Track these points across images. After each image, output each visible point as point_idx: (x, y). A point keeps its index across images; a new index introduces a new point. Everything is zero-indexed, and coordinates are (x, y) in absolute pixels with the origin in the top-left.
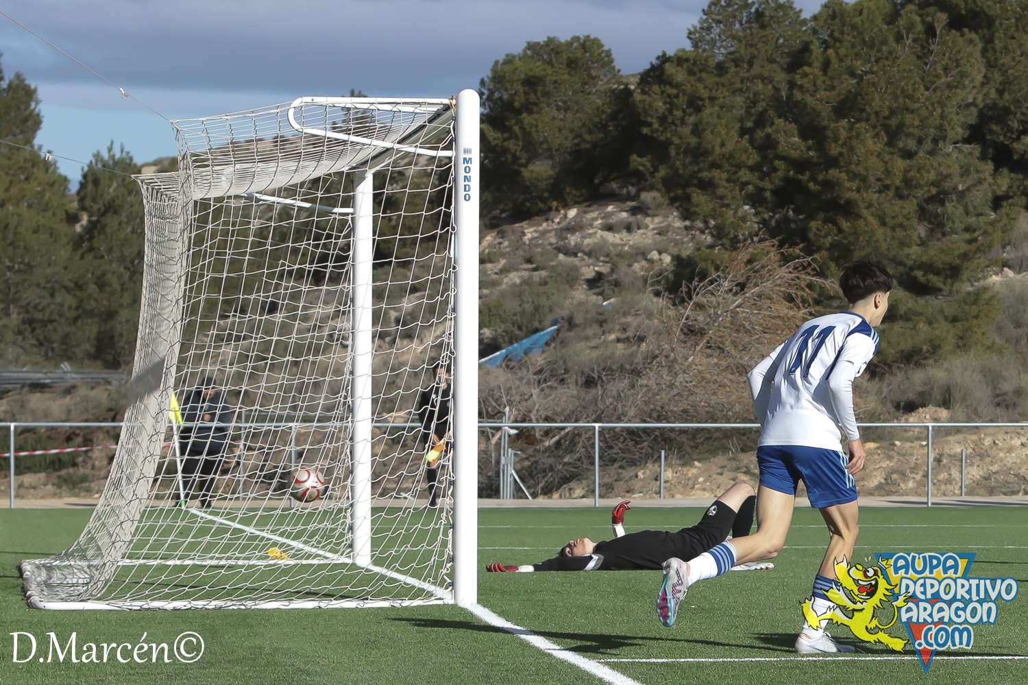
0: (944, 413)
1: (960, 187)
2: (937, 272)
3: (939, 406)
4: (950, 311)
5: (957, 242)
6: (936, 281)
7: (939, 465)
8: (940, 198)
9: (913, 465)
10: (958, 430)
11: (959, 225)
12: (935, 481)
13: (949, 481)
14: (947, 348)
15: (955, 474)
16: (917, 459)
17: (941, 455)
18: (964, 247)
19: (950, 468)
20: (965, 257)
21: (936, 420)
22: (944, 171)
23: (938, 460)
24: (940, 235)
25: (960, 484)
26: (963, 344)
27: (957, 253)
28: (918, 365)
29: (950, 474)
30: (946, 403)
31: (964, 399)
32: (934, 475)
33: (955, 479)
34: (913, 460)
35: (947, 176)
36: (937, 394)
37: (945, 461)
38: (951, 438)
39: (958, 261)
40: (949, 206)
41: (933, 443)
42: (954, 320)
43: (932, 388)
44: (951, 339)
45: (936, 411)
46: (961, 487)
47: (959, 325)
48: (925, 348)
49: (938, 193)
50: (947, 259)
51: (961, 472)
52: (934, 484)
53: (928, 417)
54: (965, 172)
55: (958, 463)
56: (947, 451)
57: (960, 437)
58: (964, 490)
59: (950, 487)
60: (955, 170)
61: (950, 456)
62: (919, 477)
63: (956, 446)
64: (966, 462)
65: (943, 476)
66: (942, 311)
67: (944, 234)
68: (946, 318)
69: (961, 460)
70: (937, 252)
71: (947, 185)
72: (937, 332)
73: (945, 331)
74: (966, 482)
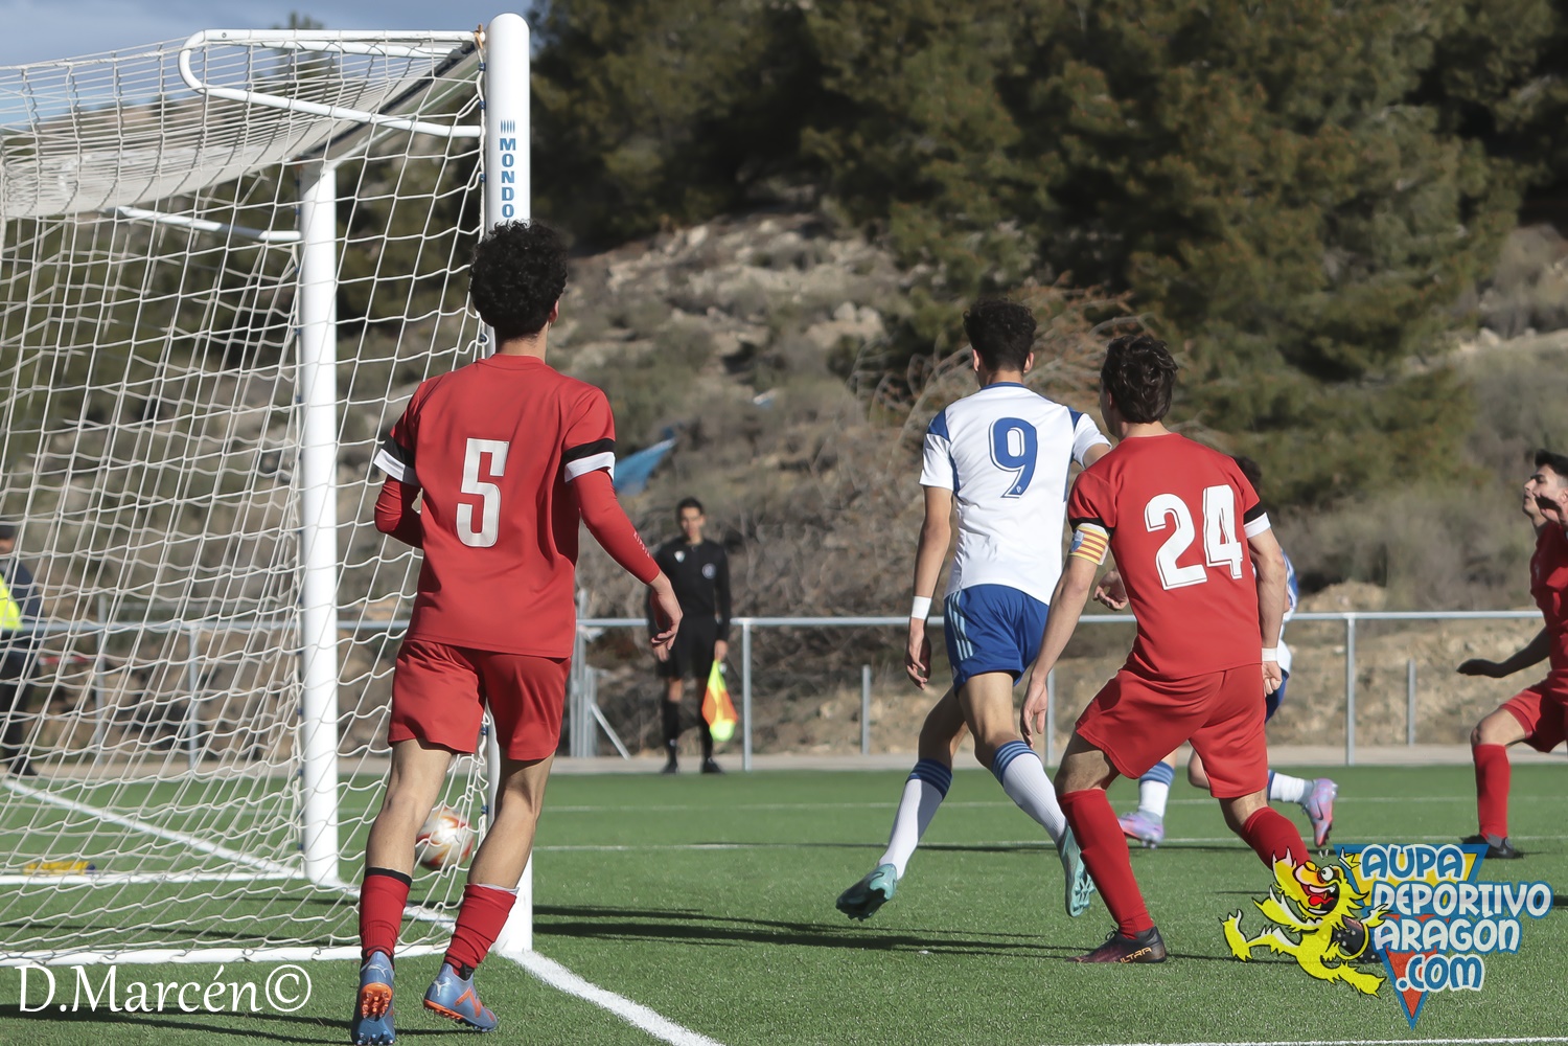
0: (1375, 594)
1: (1400, 185)
2: (1358, 339)
3: (1366, 580)
4: (1382, 411)
5: (1396, 283)
6: (1355, 355)
7: (1367, 688)
8: (1363, 205)
9: (1319, 689)
10: (1401, 626)
11: (1398, 254)
12: (1360, 718)
13: (1385, 718)
14: (1376, 477)
15: (1396, 704)
16: (1327, 679)
17: (1371, 671)
18: (1409, 294)
19: (1386, 695)
20: (1409, 311)
21: (1361, 607)
22: (1371, 154)
23: (1366, 681)
24: (1364, 271)
25: (1404, 723)
26: (1406, 467)
27: (1395, 303)
28: (1326, 507)
29: (1387, 706)
30: (1378, 575)
31: (1412, 570)
32: (1359, 707)
33: (1395, 715)
34: (1319, 680)
35: (1379, 167)
36: (1362, 561)
37: (1377, 681)
38: (1389, 641)
39: (1394, 319)
40: (1380, 219)
41: (1356, 649)
42: (1391, 427)
43: (1352, 548)
44: (1385, 461)
45: (1360, 591)
46: (1407, 729)
47: (1400, 436)
48: (1337, 478)
49: (1361, 196)
50: (1374, 315)
51: (1407, 701)
52: (1358, 723)
53: (1346, 601)
54: (1408, 157)
55: (1400, 685)
56: (1381, 662)
57: (1404, 637)
58: (1413, 734)
59: (1387, 729)
60: (1392, 153)
61: (1386, 672)
62: (1330, 710)
63: (1397, 655)
64: (1416, 683)
65: (1374, 708)
66: (1368, 411)
67: (1372, 269)
68: (1376, 423)
69: (1407, 680)
70: (1360, 302)
71: (1374, 183)
72: (1360, 449)
73: (1373, 445)
74: (1416, 718)
